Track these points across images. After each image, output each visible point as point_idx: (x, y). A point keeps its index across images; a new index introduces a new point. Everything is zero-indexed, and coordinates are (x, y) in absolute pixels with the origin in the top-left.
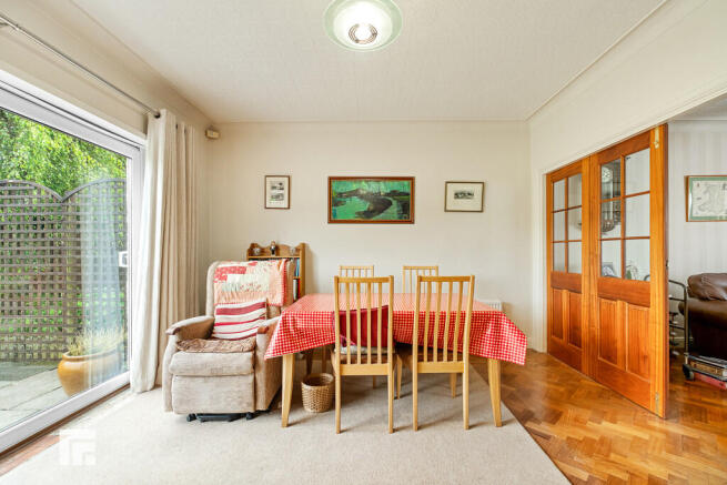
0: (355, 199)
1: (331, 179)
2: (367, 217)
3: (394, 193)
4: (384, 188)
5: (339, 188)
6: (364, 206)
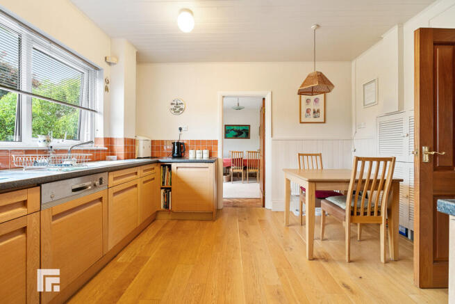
0: (233, 131)
1: (225, 126)
2: (236, 137)
3: (244, 130)
4: (241, 128)
5: (227, 128)
6: (235, 134)
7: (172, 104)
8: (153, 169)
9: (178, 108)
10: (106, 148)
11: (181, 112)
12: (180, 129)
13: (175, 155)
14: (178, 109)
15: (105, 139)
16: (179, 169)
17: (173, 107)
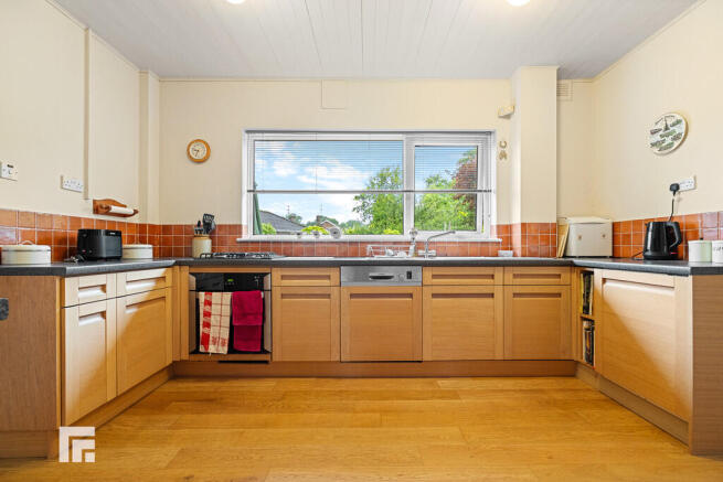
7: (653, 133)
8: (559, 276)
9: (669, 137)
10: (500, 240)
11: (676, 143)
12: (675, 188)
13: (649, 253)
14: (668, 140)
15: (498, 226)
16: (608, 284)
17: (657, 138)
